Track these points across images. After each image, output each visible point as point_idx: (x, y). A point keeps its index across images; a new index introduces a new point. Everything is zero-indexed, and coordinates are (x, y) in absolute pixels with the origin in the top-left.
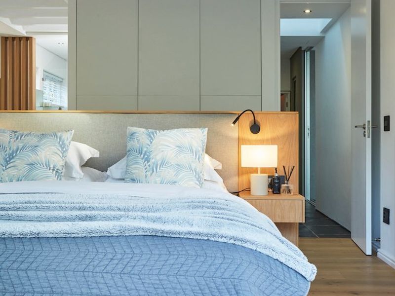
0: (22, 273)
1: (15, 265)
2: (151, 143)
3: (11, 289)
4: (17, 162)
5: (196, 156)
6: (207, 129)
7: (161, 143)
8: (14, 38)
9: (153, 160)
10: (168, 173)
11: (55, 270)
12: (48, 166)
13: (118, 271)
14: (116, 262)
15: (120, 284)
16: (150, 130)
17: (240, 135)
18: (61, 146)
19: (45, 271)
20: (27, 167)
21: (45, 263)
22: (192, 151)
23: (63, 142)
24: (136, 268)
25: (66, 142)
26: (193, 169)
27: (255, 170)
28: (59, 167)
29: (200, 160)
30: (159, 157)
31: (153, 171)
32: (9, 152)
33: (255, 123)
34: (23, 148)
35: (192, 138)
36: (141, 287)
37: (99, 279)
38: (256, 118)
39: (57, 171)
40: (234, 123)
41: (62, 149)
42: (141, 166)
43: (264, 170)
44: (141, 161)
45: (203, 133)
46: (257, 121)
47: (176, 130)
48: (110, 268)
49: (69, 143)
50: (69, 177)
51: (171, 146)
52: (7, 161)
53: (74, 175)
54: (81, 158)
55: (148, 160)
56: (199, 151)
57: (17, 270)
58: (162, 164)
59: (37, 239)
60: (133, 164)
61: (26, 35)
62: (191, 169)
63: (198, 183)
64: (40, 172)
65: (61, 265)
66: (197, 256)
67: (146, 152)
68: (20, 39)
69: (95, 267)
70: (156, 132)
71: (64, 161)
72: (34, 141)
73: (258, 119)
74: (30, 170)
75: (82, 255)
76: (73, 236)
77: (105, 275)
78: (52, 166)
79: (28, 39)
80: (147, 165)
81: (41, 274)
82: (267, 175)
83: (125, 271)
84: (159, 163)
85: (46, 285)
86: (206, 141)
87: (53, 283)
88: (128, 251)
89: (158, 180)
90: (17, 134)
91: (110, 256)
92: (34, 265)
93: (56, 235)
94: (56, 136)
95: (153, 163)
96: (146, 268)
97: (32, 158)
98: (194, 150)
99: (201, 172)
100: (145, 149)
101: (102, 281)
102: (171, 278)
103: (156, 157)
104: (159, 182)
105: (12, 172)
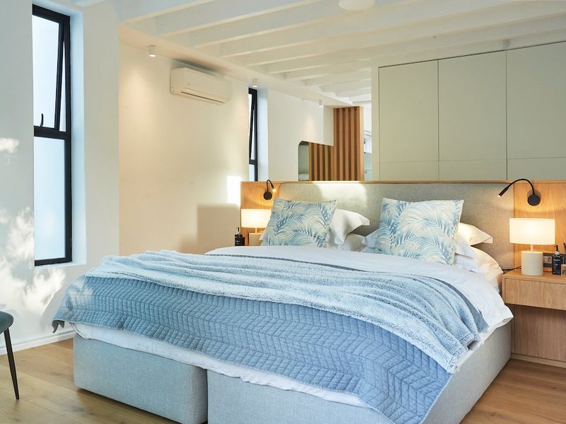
0: (206, 323)
1: (203, 316)
2: (399, 214)
3: (198, 334)
4: (285, 228)
5: (445, 230)
6: (463, 201)
7: (410, 215)
8: (344, 109)
9: (399, 232)
10: (412, 245)
11: (226, 324)
12: (310, 233)
13: (270, 333)
14: (270, 324)
15: (270, 344)
16: (401, 202)
17: (517, 207)
18: (323, 215)
19: (220, 323)
20: (293, 233)
21: (222, 317)
22: (440, 223)
23: (326, 211)
24: (284, 333)
25: (329, 212)
26: (440, 243)
27: (527, 247)
28: (320, 234)
29: (450, 233)
30: (404, 229)
31: (398, 243)
32: (281, 219)
33: (534, 194)
34: (292, 216)
35: (442, 210)
36: (285, 349)
37: (255, 337)
38: (535, 188)
39: (318, 238)
40: (501, 194)
41: (325, 217)
42: (388, 237)
43: (537, 247)
44: (389, 233)
45: (456, 205)
46: (537, 191)
47: (426, 202)
48: (265, 329)
49: (333, 213)
50: (332, 243)
51: (419, 219)
52: (278, 227)
53: (336, 242)
54: (348, 225)
55: (394, 232)
56: (449, 224)
57: (204, 320)
58: (407, 236)
59: (223, 298)
60: (382, 235)
61: (353, 105)
62: (437, 242)
63: (443, 257)
64: (303, 237)
65: (232, 321)
66: (335, 330)
67: (393, 223)
68: (349, 109)
69: (254, 327)
70: (405, 204)
71: (327, 228)
72: (300, 210)
73: (539, 189)
74: (295, 236)
75: (247, 315)
76: (247, 298)
77: (260, 335)
78: (313, 233)
79: (356, 109)
80: (393, 236)
81: (217, 326)
82: (542, 253)
83: (276, 334)
84: (404, 235)
85: (219, 335)
86: (460, 214)
87: (224, 334)
88: (282, 317)
89: (402, 252)
90: (290, 203)
91: (267, 319)
92: (214, 318)
93: (235, 296)
94: (320, 206)
95: (399, 235)
96: (292, 334)
97: (298, 225)
98: (443, 223)
99: (450, 246)
100: (393, 221)
101: (257, 339)
102: (310, 347)
103: (403, 229)
104: (402, 254)
105: (282, 237)
